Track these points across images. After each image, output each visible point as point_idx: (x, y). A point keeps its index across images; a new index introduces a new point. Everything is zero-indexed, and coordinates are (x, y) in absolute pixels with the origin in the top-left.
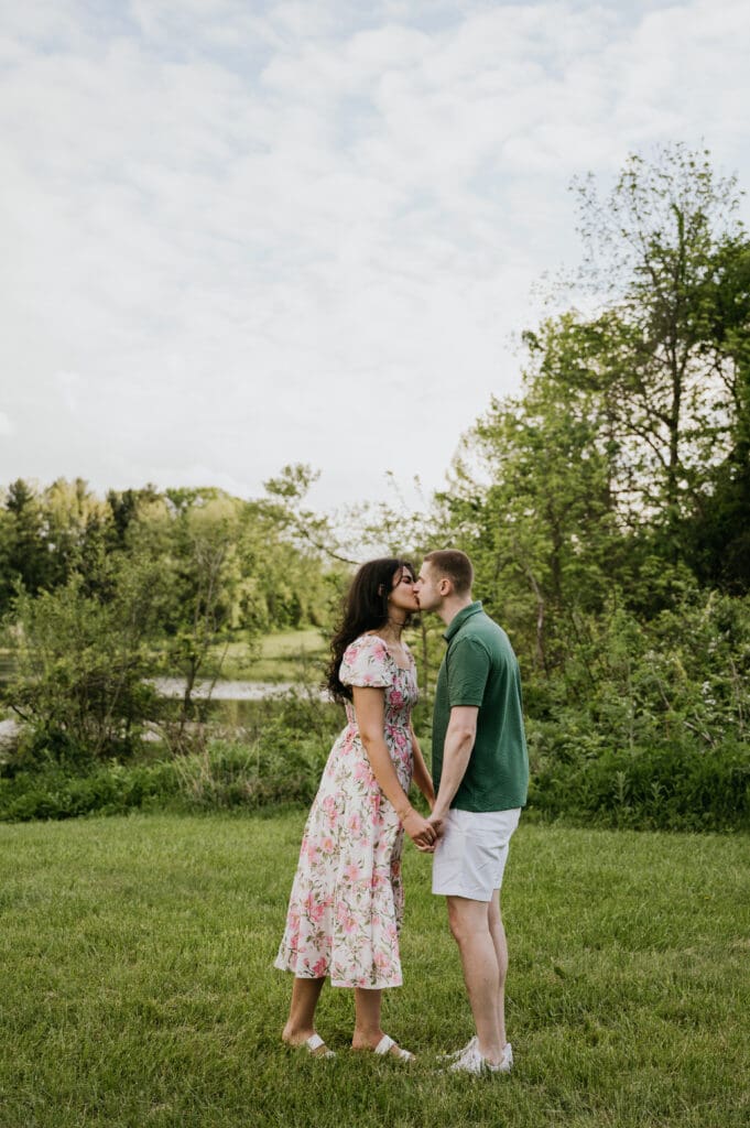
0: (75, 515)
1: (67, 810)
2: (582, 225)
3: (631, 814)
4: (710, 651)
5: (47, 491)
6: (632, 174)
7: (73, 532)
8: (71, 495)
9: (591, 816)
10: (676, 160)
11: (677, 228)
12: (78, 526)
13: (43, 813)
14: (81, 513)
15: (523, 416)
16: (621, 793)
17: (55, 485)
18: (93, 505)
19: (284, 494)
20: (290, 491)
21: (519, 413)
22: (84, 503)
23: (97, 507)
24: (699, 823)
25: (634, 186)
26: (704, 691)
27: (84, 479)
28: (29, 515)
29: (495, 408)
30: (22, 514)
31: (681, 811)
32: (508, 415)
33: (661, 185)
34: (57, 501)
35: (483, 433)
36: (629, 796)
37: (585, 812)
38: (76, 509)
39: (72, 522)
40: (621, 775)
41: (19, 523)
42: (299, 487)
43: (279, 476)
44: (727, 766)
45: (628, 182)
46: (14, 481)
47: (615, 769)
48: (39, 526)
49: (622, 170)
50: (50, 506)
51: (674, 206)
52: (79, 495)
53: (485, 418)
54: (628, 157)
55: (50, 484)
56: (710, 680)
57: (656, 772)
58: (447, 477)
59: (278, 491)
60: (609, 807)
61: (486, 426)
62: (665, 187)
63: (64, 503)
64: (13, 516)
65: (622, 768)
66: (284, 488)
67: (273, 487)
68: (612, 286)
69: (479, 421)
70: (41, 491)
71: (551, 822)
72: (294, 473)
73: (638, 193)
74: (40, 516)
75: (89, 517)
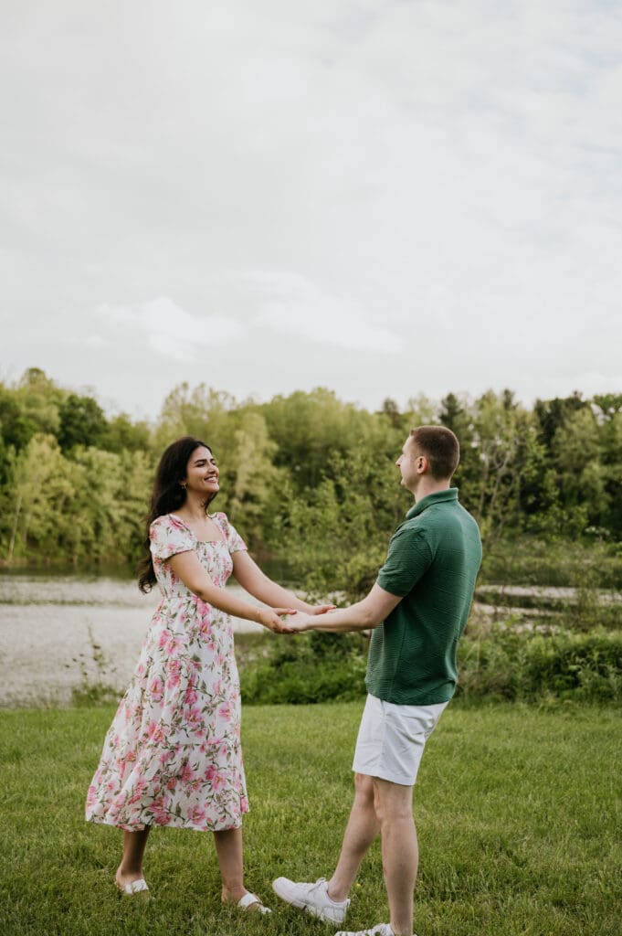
0: (503, 425)
5: (477, 403)
7: (502, 442)
8: (499, 405)
12: (506, 437)
13: (295, 698)
14: (508, 422)
17: (485, 398)
18: (520, 415)
22: (511, 413)
23: (524, 417)
27: (512, 390)
30: (456, 426)
34: (486, 413)
38: (504, 419)
39: (501, 432)
46: (445, 395)
48: (470, 437)
50: (480, 417)
55: (480, 397)
63: (492, 414)
70: (471, 403)
74: (471, 427)
75: (518, 427)
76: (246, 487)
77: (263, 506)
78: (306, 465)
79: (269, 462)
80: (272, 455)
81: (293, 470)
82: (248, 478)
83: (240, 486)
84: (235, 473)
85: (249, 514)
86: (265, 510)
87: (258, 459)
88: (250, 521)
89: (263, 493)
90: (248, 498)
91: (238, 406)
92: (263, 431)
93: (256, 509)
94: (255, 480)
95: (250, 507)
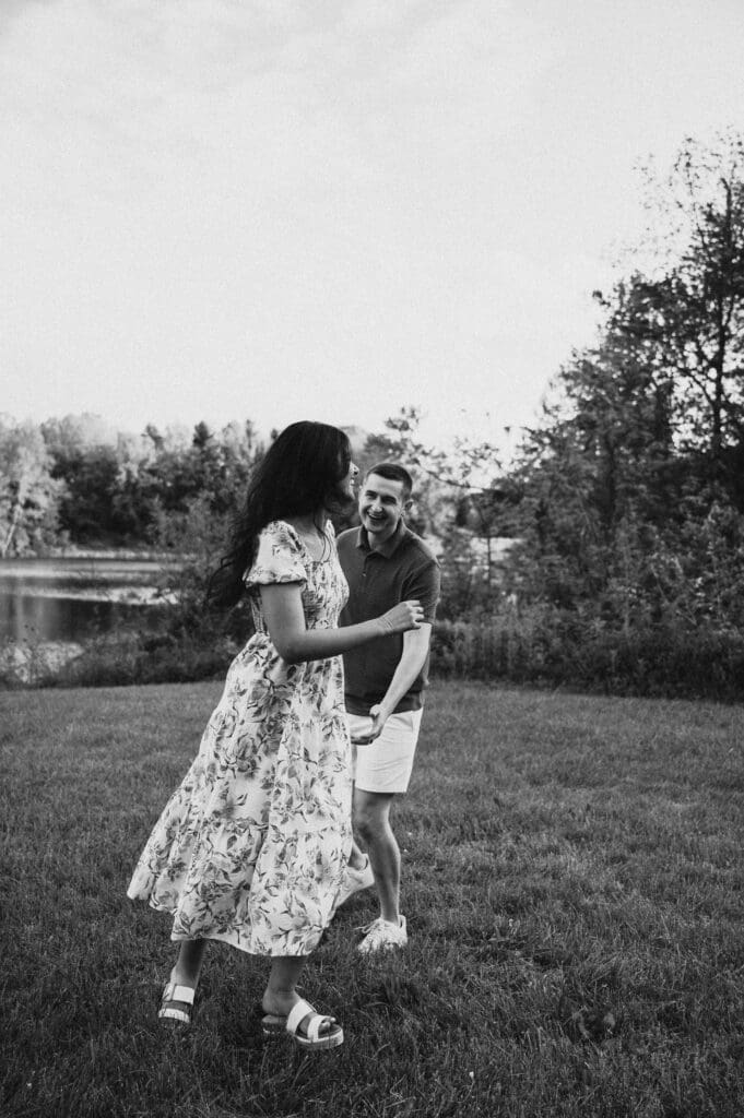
0: (246, 448)
1: (192, 675)
2: (644, 199)
3: (619, 683)
4: (709, 553)
5: (224, 430)
6: (687, 154)
7: (243, 462)
8: (242, 433)
9: (587, 685)
10: (726, 139)
11: (725, 199)
12: (248, 457)
14: (250, 446)
15: (598, 362)
16: (613, 667)
17: (229, 426)
18: (259, 441)
19: (400, 430)
20: (405, 427)
21: (594, 359)
22: (253, 439)
23: (262, 443)
24: (673, 691)
25: (688, 165)
26: (697, 586)
27: (252, 420)
28: (209, 450)
29: (575, 355)
30: (205, 448)
31: (659, 681)
32: (585, 362)
33: (712, 162)
34: (231, 437)
35: (566, 376)
36: (619, 669)
37: (582, 682)
38: (247, 443)
39: (244, 454)
40: (614, 652)
41: (204, 456)
42: (412, 422)
43: (396, 416)
44: (700, 646)
45: (685, 160)
46: (198, 423)
47: (608, 648)
48: (218, 457)
49: (679, 150)
50: (226, 442)
51: (723, 180)
52: (249, 433)
53: (566, 364)
54: (684, 139)
55: (225, 425)
56: (704, 576)
57: (644, 650)
58: (536, 414)
59: (395, 427)
60: (602, 677)
61: (566, 371)
62: (717, 163)
63: (237, 439)
64: (197, 450)
65: (615, 647)
66: (399, 424)
67: (391, 424)
68: (669, 251)
69: (562, 367)
70: (219, 430)
71: (554, 689)
72: (408, 412)
73: (692, 171)
74: (218, 450)
75: (257, 450)
76: (28, 495)
77: (43, 511)
78: (79, 478)
79: (47, 474)
80: (51, 468)
81: (68, 481)
82: (30, 487)
83: (22, 495)
84: (17, 484)
85: (30, 518)
86: (45, 515)
87: (38, 471)
88: (31, 524)
89: (43, 501)
90: (29, 504)
91: (18, 425)
92: (42, 448)
93: (36, 514)
94: (35, 489)
95: (31, 512)
